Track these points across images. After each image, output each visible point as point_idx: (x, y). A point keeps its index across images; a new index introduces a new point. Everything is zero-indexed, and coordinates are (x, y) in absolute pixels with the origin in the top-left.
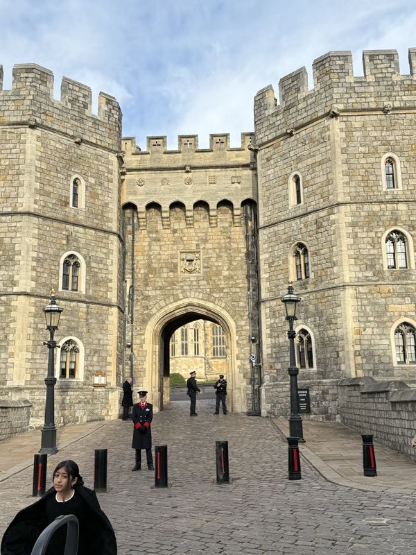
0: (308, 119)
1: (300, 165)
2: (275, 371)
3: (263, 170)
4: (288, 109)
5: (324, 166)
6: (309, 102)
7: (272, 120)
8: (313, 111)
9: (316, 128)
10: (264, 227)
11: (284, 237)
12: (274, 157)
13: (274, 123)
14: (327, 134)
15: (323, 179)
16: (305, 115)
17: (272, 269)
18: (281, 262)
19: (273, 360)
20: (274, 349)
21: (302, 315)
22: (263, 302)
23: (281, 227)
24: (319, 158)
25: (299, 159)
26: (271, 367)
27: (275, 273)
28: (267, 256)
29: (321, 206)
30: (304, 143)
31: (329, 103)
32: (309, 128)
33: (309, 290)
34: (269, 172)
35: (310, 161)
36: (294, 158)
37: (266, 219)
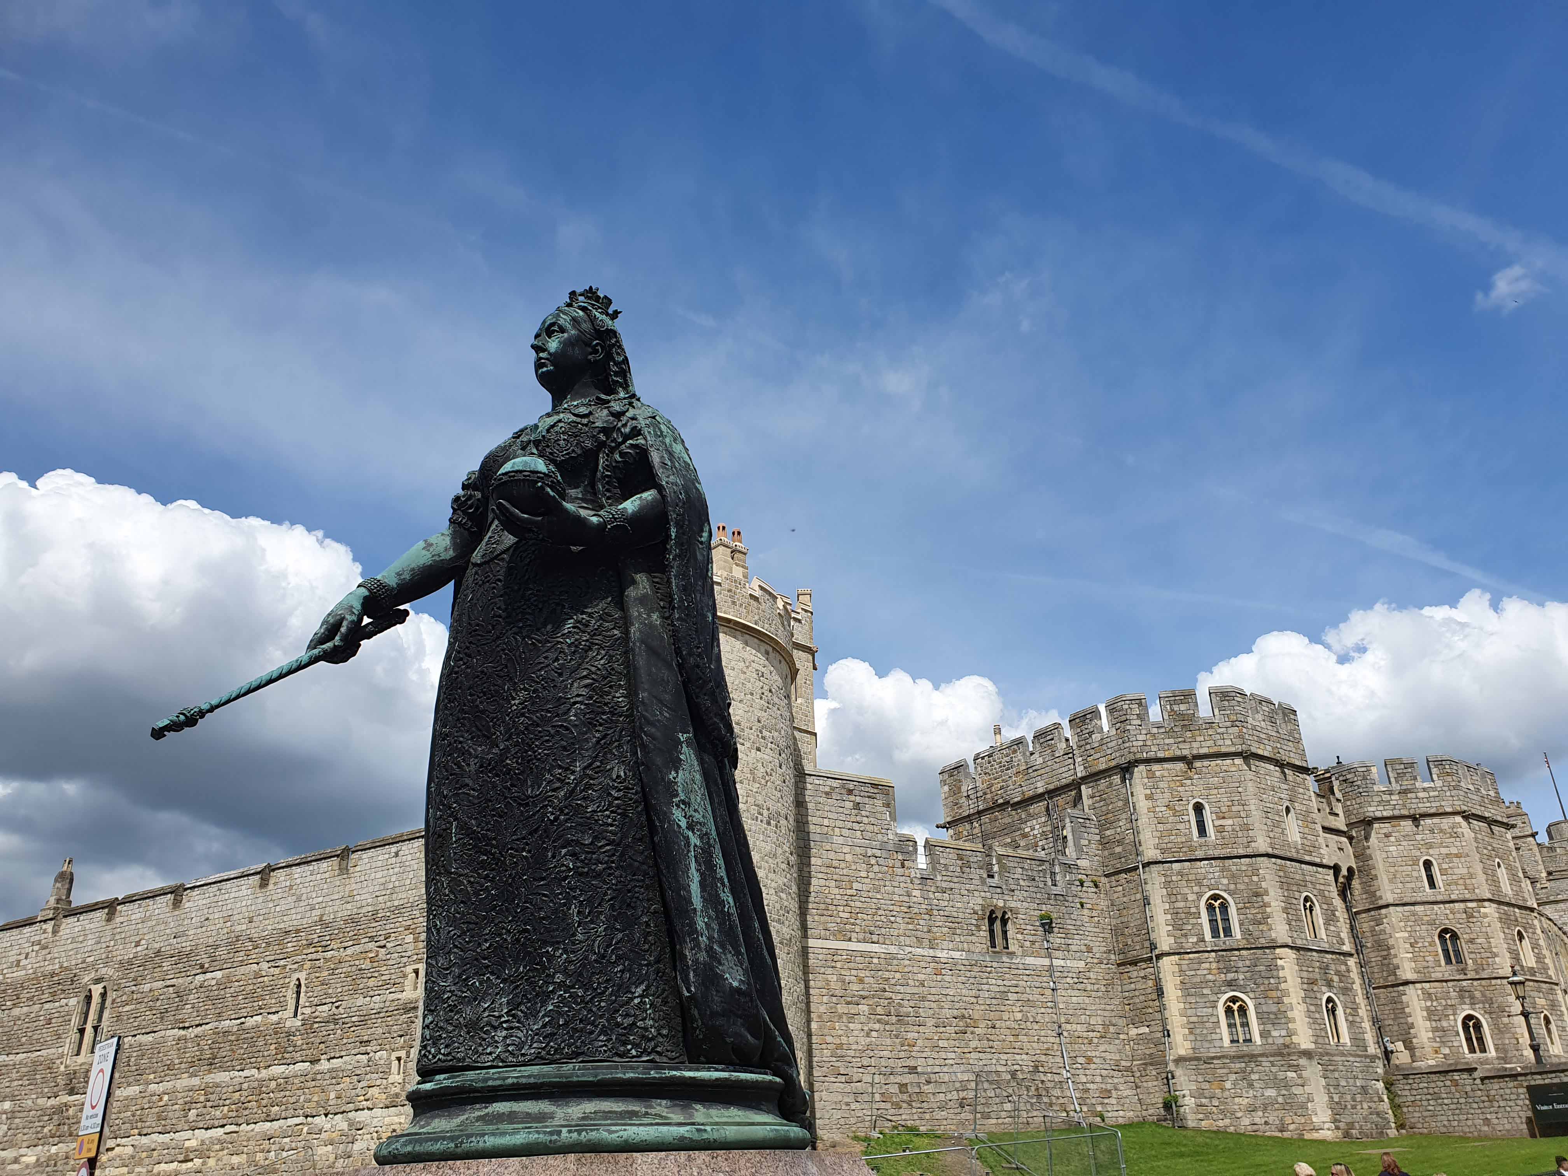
0: (1433, 811)
1: (1431, 851)
2: (1442, 1056)
3: (1382, 845)
4: (1403, 792)
5: (1463, 860)
6: (1432, 794)
7: (1386, 797)
8: (1438, 804)
9: (1444, 821)
10: (1397, 905)
11: (1425, 918)
12: (1393, 834)
13: (1389, 801)
14: (1459, 830)
15: (1465, 871)
16: (1428, 805)
17: (1417, 949)
18: (1427, 944)
19: (1438, 1045)
20: (1437, 1034)
21: (1467, 1001)
22: (1413, 983)
23: (1418, 908)
24: (1454, 851)
25: (1430, 846)
26: (1436, 1052)
27: (1421, 954)
28: (1406, 935)
29: (1468, 896)
30: (1432, 831)
31: (1455, 803)
32: (1436, 820)
33: (1469, 977)
34: (1391, 849)
35: (1444, 851)
36: (1422, 842)
37: (1396, 896)
